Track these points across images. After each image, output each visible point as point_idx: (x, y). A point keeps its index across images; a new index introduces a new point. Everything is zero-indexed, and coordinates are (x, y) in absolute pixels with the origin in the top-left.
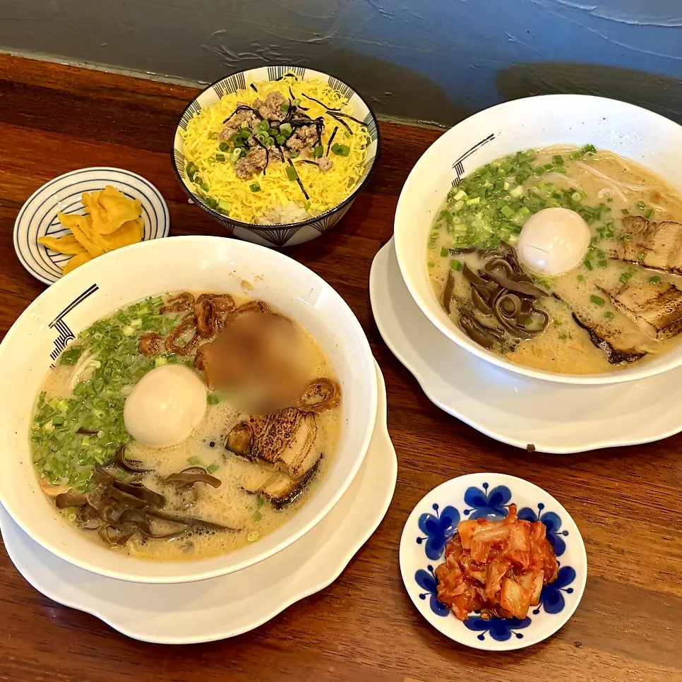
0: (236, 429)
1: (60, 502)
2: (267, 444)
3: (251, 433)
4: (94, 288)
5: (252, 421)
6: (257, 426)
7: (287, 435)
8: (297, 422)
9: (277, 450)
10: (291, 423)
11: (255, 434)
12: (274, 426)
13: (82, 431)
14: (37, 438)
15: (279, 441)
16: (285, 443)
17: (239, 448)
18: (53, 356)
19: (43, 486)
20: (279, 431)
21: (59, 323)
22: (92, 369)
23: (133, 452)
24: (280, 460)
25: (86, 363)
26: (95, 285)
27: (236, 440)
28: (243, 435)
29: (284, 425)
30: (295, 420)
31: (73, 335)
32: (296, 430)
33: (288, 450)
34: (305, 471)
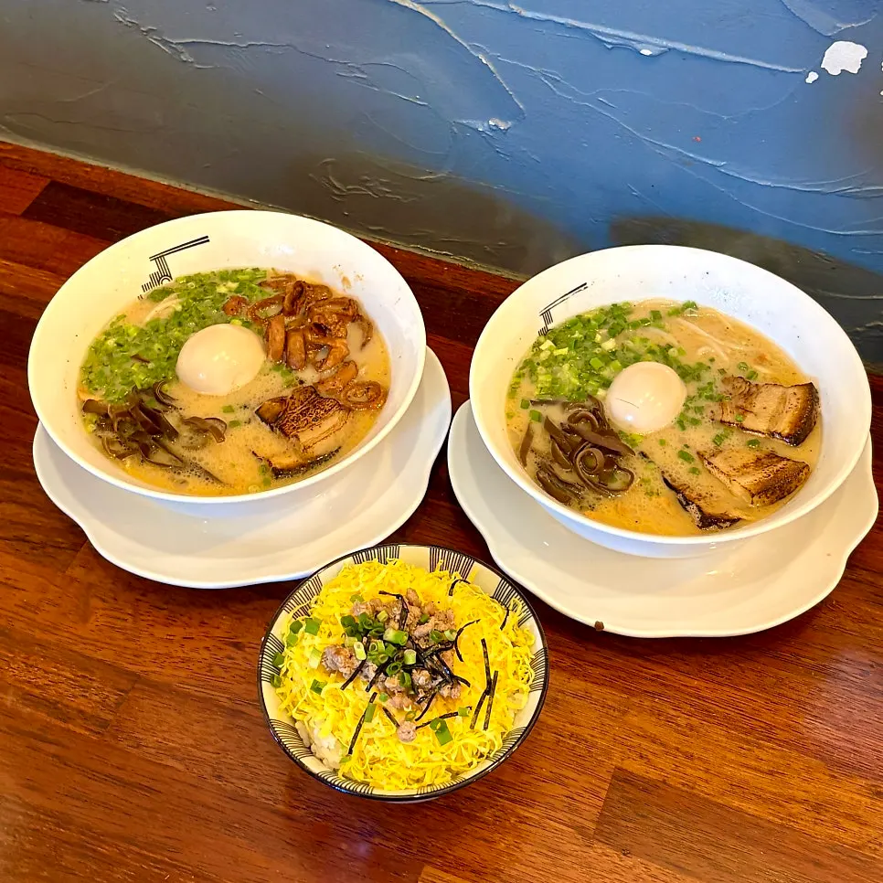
0: (273, 400)
1: (88, 407)
2: (293, 420)
3: (284, 408)
4: (205, 240)
5: (292, 398)
6: (293, 403)
7: (316, 419)
8: (331, 413)
9: (299, 428)
10: (326, 411)
11: (288, 409)
12: (308, 409)
13: (136, 357)
14: (96, 349)
15: (306, 422)
16: (310, 424)
17: (267, 416)
18: (145, 288)
19: (80, 390)
20: (310, 414)
21: (159, 258)
22: (171, 310)
23: (171, 390)
24: (296, 436)
25: (168, 304)
26: (207, 237)
27: (268, 409)
28: (277, 407)
29: (319, 410)
30: (330, 410)
31: (170, 277)
32: (326, 418)
33: (308, 432)
34: (315, 454)
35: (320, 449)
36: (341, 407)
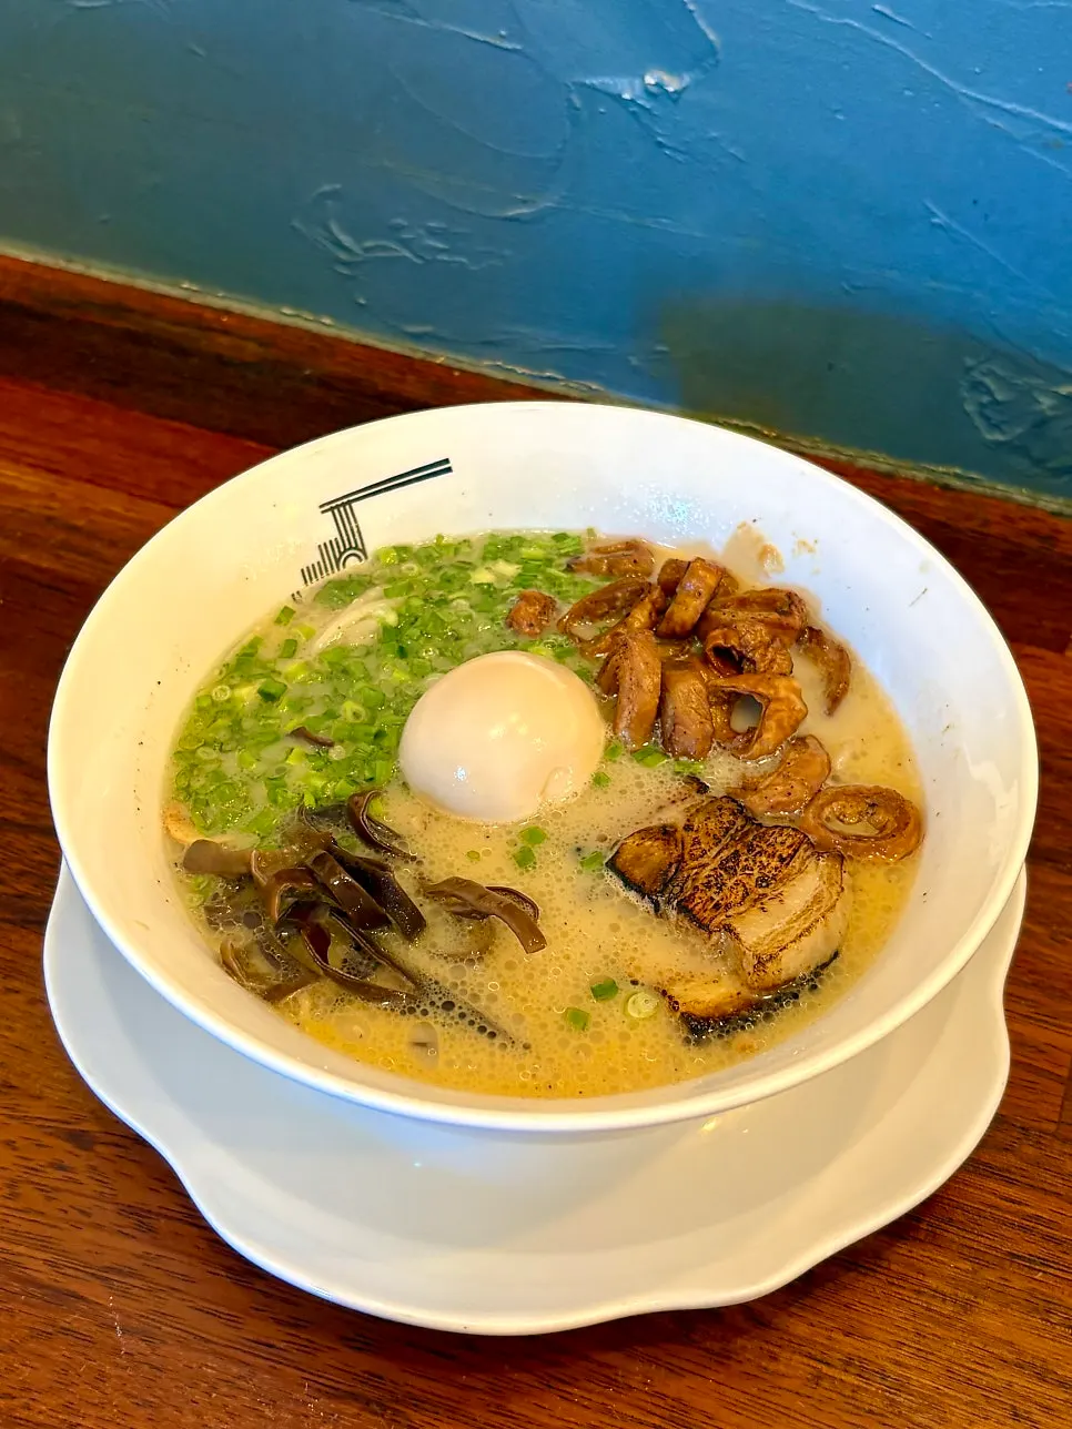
0: (646, 833)
1: (196, 861)
2: (708, 886)
3: (676, 854)
4: (441, 468)
5: (688, 828)
6: (696, 842)
7: (763, 881)
8: (796, 863)
9: (728, 906)
10: (782, 859)
11: (687, 857)
12: (736, 854)
13: (300, 734)
15: (741, 889)
16: (753, 896)
17: (638, 874)
18: (308, 574)
19: (170, 816)
20: (746, 868)
21: (340, 507)
24: (728, 929)
25: (366, 610)
26: (447, 461)
27: (638, 858)
28: (657, 853)
29: (764, 859)
30: (792, 857)
31: (363, 551)
32: (788, 877)
33: (755, 915)
35: (793, 962)
36: (818, 850)
